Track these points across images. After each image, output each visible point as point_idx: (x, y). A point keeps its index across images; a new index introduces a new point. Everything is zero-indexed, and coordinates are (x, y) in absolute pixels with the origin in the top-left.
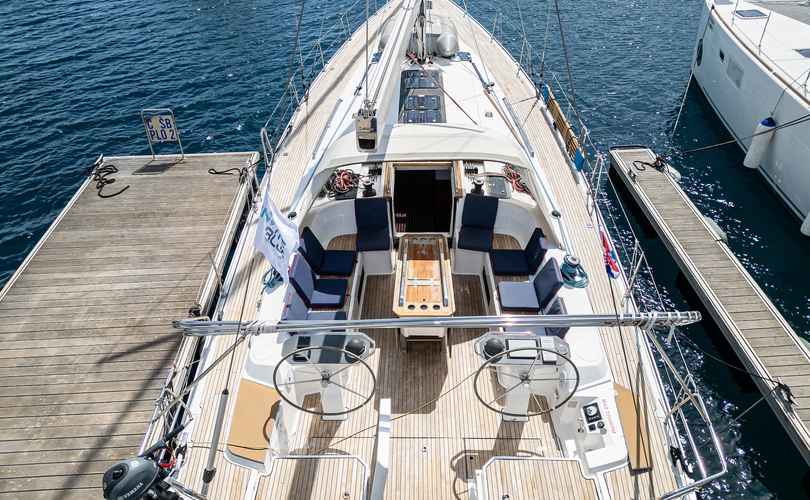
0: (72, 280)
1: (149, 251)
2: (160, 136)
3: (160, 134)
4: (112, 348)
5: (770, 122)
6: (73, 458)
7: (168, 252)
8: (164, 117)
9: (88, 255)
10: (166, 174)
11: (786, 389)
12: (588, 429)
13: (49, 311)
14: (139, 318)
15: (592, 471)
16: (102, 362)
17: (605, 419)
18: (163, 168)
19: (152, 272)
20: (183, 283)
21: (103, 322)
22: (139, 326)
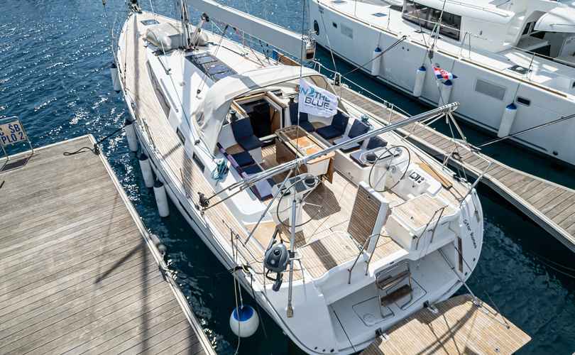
0: (19, 248)
1: (66, 212)
2: (11, 140)
3: (10, 138)
4: (99, 271)
5: (379, 50)
6: (135, 334)
7: (83, 208)
8: (12, 124)
9: (15, 231)
10: (28, 165)
11: (457, 154)
12: (418, 183)
13: (20, 273)
14: (101, 248)
15: (434, 195)
16: (98, 281)
17: (422, 176)
18: (22, 162)
19: (82, 222)
20: (114, 220)
21: (75, 261)
22: (105, 253)
